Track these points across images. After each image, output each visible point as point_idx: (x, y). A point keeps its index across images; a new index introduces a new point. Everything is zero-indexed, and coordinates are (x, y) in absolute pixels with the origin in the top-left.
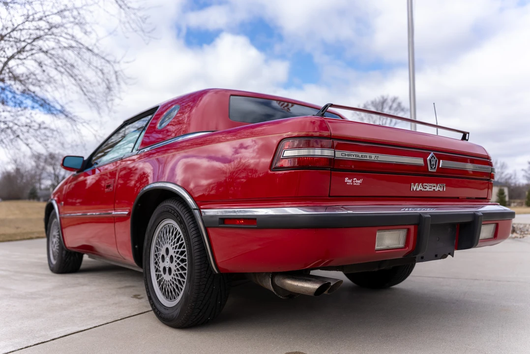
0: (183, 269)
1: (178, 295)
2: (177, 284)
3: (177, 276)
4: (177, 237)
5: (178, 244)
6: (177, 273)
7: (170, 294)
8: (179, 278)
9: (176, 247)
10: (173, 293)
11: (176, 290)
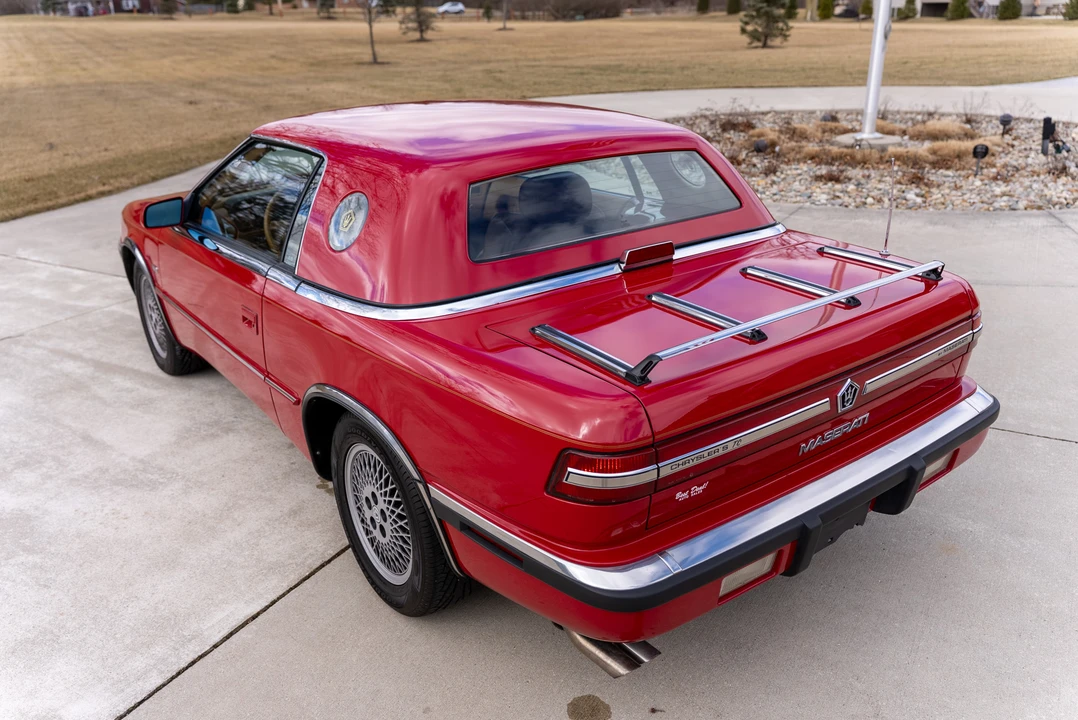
0: (400, 517)
1: (409, 561)
2: (401, 543)
3: (398, 532)
4: (378, 469)
5: (382, 480)
6: (395, 526)
7: (397, 563)
8: (401, 534)
9: (381, 485)
10: (401, 561)
11: (403, 555)
